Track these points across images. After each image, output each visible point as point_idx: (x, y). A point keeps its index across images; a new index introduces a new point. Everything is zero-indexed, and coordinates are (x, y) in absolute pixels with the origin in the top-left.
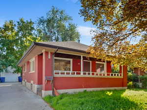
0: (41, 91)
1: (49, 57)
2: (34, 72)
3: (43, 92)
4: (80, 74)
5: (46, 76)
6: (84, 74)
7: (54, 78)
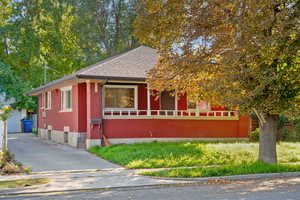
0: (84, 142)
1: (96, 90)
2: (71, 110)
3: (88, 141)
4: (145, 113)
5: (92, 118)
6: (153, 113)
7: (103, 120)
